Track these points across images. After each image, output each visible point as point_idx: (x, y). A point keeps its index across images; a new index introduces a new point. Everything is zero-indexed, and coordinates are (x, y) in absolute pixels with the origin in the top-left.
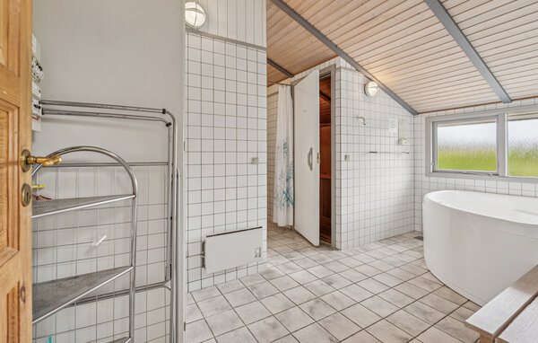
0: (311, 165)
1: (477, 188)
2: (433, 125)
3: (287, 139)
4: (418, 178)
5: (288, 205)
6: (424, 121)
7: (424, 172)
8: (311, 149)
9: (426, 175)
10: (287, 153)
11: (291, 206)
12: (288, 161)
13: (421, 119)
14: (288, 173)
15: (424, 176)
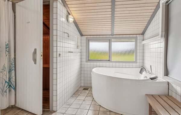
0: (35, 60)
1: (100, 66)
2: (88, 41)
3: (9, 41)
4: (83, 63)
5: (10, 91)
6: (85, 39)
7: (85, 61)
8: (35, 50)
9: (86, 62)
10: (9, 52)
11: (13, 91)
12: (10, 58)
13: (84, 38)
14: (10, 67)
15: (85, 62)
